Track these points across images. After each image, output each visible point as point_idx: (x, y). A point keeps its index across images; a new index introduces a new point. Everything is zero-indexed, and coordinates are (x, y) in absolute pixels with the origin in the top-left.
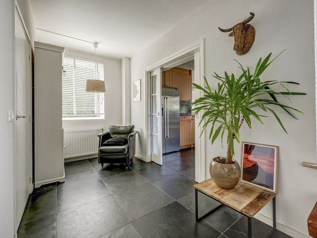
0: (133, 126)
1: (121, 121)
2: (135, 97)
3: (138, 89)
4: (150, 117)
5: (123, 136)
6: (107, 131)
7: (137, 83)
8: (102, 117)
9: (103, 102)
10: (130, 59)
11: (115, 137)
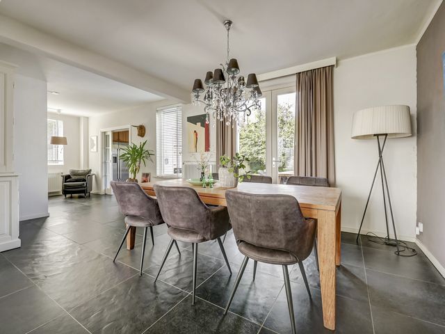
0: (91, 170)
1: (79, 166)
2: (92, 148)
3: (95, 142)
4: (105, 163)
5: (82, 177)
6: (68, 173)
7: (95, 139)
8: (61, 163)
9: (62, 152)
10: (88, 118)
11: (73, 177)
